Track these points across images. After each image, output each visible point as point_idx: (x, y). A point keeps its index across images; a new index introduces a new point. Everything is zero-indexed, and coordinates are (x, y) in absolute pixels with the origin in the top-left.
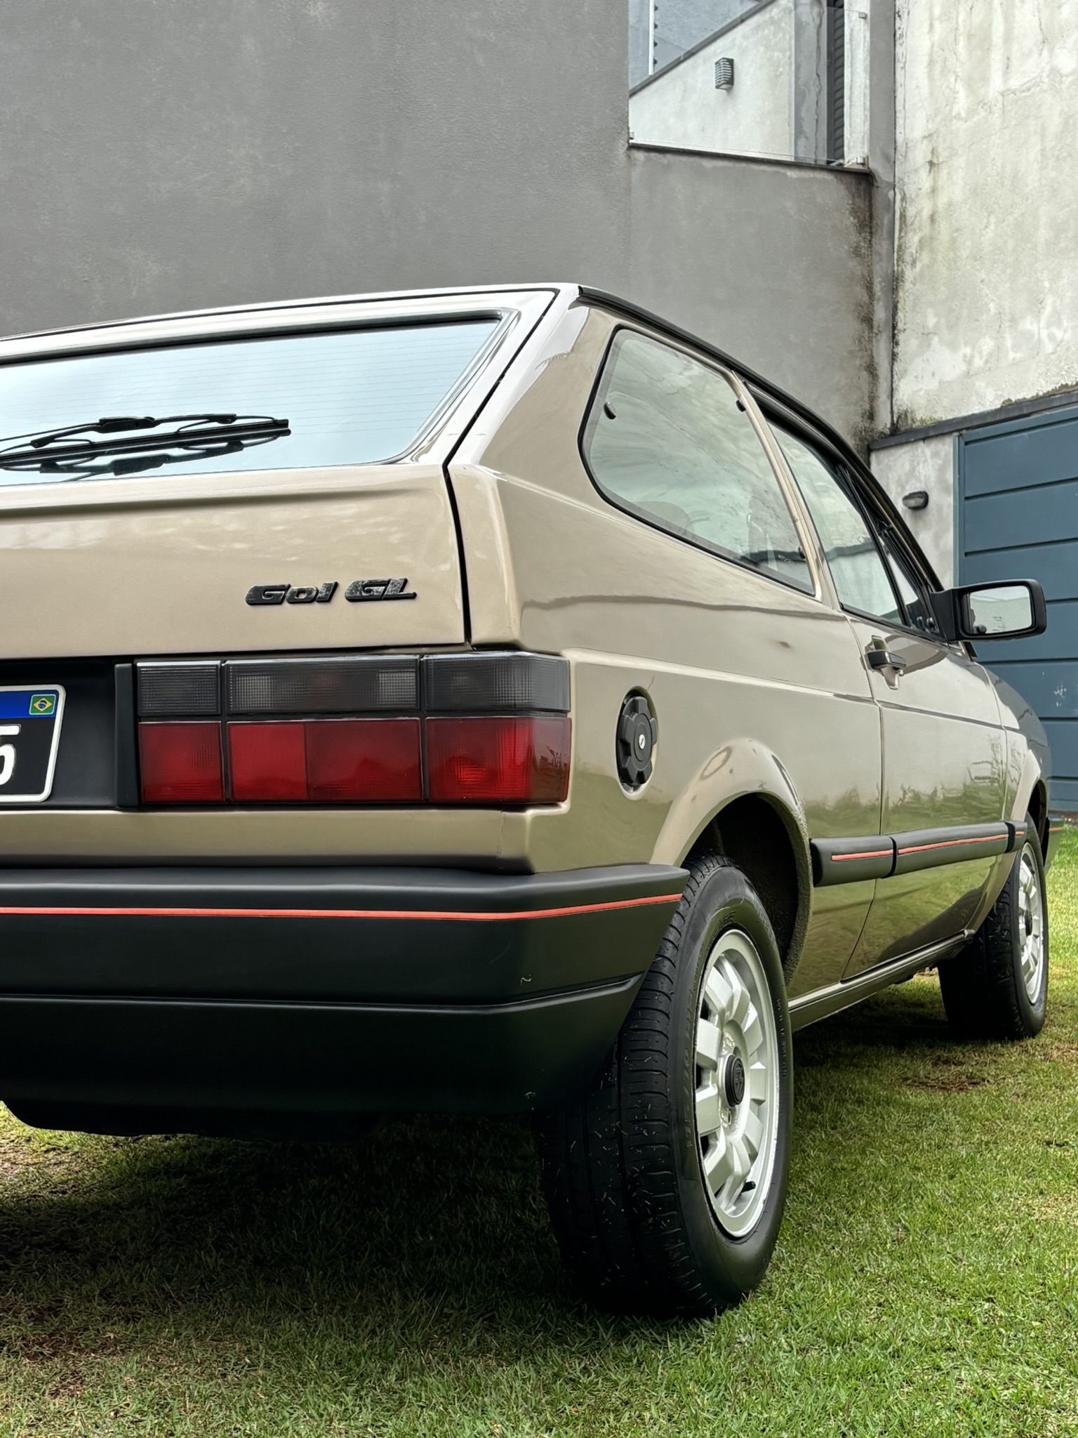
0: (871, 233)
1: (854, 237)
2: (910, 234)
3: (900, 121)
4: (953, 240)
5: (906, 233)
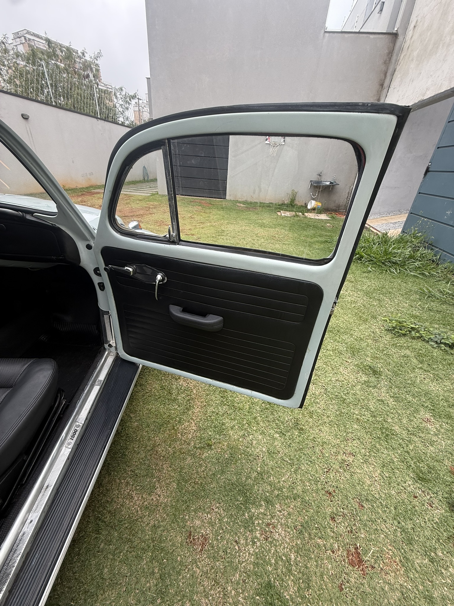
0: (391, 55)
1: (386, 57)
2: (402, 55)
4: (410, 54)
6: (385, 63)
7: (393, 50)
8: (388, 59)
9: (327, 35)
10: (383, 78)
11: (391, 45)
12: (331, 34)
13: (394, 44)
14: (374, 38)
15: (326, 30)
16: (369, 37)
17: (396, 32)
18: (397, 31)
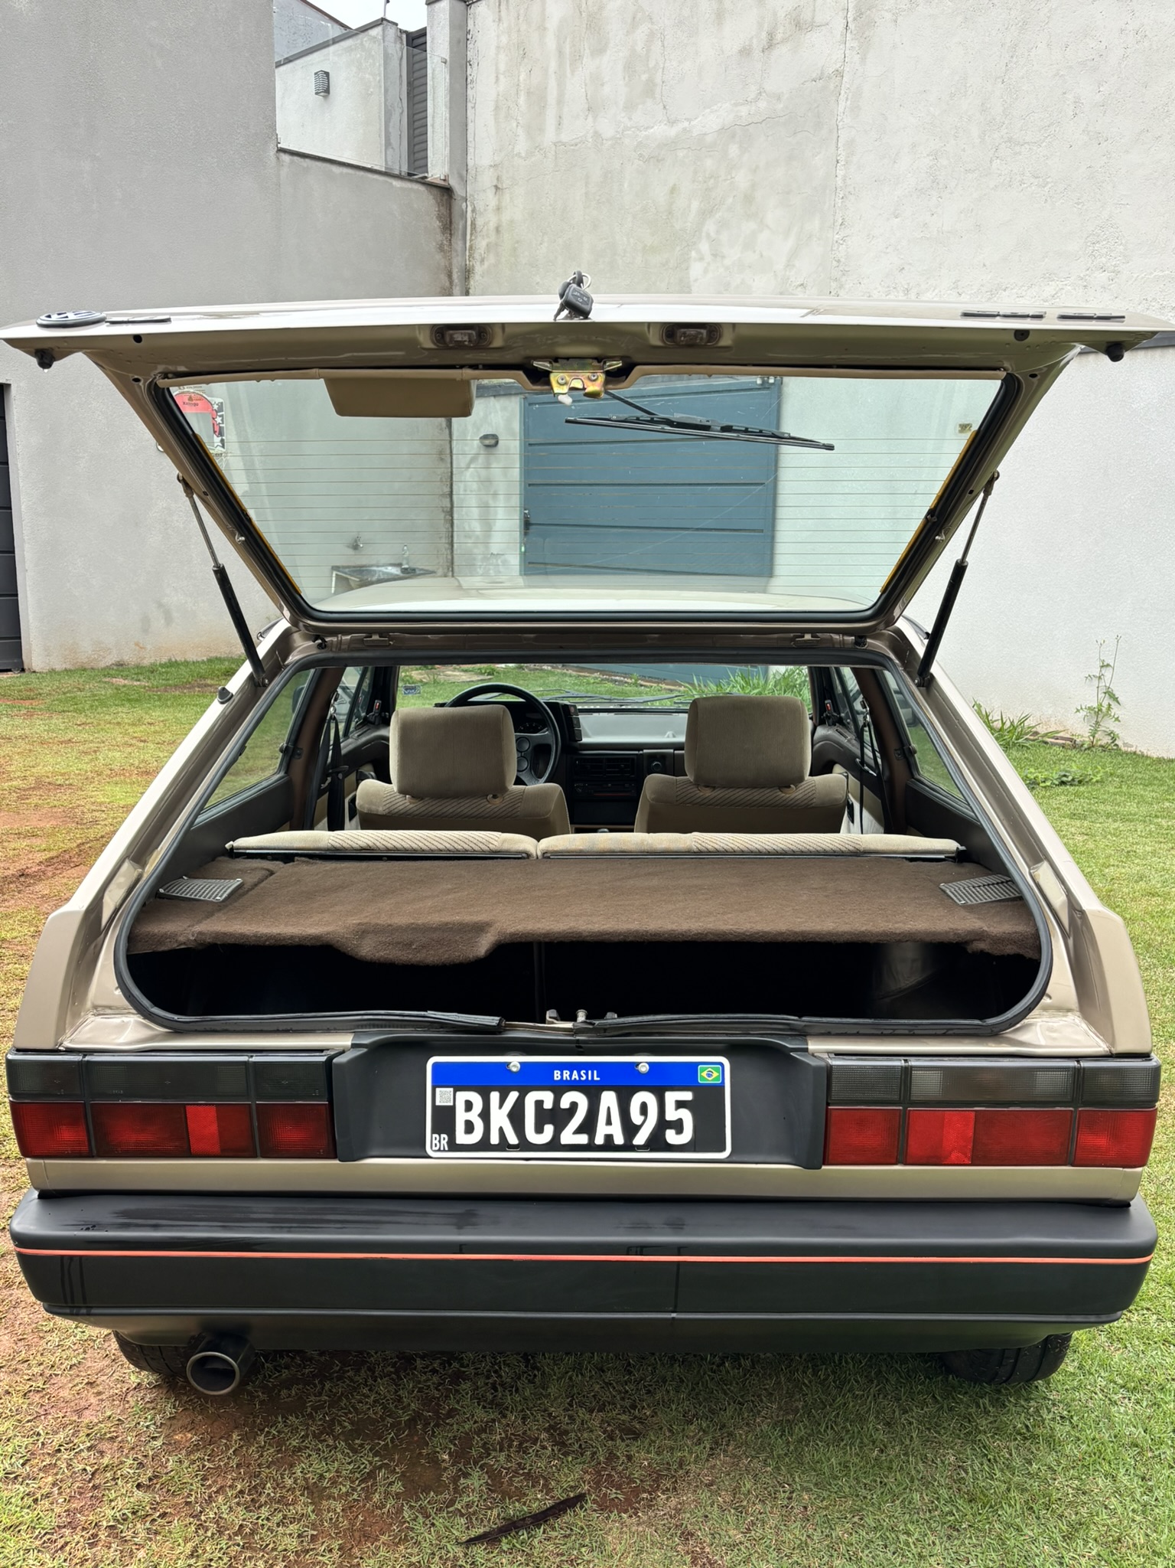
0: (451, 234)
1: (439, 237)
2: (479, 239)
3: (471, 150)
4: (515, 249)
5: (476, 237)
6: (441, 248)
7: (451, 222)
8: (445, 242)
9: (286, 158)
10: (447, 284)
11: (443, 210)
12: (296, 158)
13: (450, 210)
14: (401, 188)
15: (279, 146)
16: (391, 184)
17: (442, 183)
18: (444, 180)
